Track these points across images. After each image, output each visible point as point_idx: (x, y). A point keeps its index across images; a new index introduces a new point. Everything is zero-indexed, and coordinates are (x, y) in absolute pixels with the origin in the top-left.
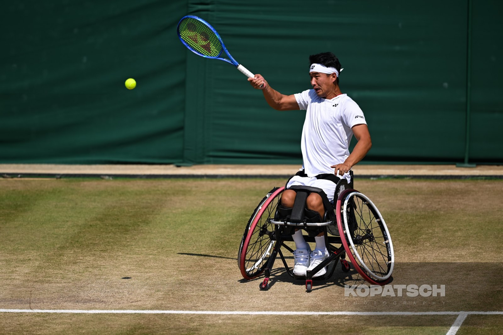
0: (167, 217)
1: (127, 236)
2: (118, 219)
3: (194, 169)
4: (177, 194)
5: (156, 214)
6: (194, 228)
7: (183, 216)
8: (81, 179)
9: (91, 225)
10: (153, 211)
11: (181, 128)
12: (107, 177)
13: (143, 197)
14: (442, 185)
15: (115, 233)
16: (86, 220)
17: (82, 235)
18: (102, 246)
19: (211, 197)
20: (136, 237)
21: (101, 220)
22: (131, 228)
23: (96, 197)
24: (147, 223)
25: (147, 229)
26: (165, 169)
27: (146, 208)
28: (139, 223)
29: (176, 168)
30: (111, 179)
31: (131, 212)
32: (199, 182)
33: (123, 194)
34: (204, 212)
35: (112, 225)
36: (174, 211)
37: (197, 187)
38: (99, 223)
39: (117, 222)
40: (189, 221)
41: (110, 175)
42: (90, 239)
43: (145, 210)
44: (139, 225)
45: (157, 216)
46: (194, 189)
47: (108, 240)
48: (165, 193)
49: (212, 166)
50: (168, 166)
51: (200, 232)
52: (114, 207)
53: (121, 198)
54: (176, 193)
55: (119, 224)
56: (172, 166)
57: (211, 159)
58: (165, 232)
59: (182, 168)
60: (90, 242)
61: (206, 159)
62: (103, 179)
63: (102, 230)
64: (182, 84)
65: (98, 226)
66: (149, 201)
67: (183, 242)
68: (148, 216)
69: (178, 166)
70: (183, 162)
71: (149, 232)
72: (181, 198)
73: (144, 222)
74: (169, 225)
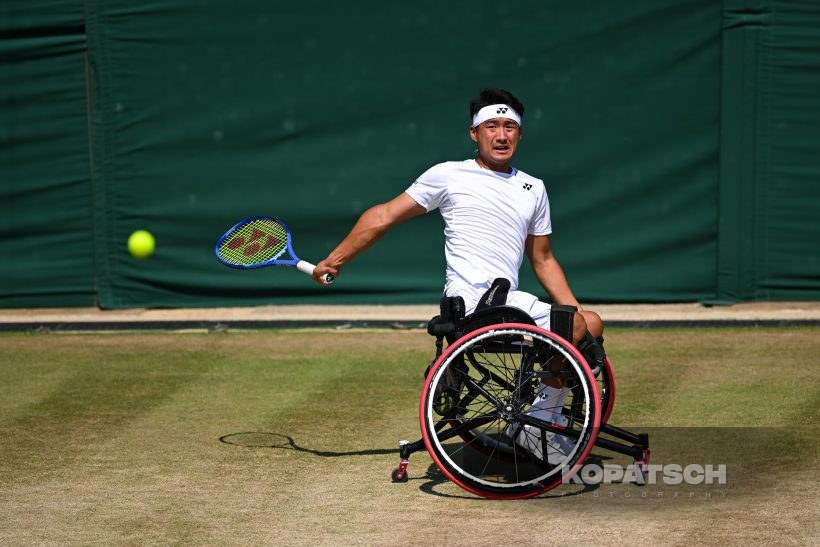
0: (691, 397)
3: (737, 310)
4: (707, 355)
5: (670, 392)
7: (717, 395)
10: (663, 387)
11: (713, 237)
13: (645, 361)
19: (769, 360)
24: (654, 408)
25: (653, 418)
26: (683, 310)
27: (651, 382)
28: (639, 409)
29: (703, 309)
31: (625, 388)
32: (746, 334)
34: (755, 387)
36: (702, 387)
37: (742, 343)
40: (729, 405)
43: (650, 385)
45: (671, 395)
46: (737, 346)
48: (685, 355)
49: (769, 304)
50: (689, 306)
54: (705, 354)
56: (696, 305)
57: (767, 292)
59: (715, 308)
61: (758, 292)
64: (713, 160)
66: (657, 369)
68: (655, 395)
69: (708, 306)
70: (717, 298)
72: (714, 362)
73: (647, 406)
74: (694, 411)
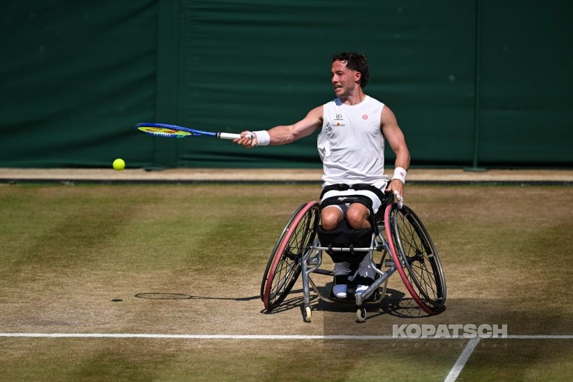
0: (138, 228)
1: (92, 250)
2: (81, 231)
3: (166, 173)
4: (148, 202)
5: (125, 225)
6: (168, 241)
7: (155, 227)
8: (38, 185)
9: (51, 238)
10: (121, 222)
12: (68, 183)
13: (109, 205)
14: (448, 192)
15: (78, 246)
16: (45, 231)
17: (40, 248)
18: (64, 261)
19: (187, 205)
20: (102, 251)
21: (62, 231)
22: (96, 240)
23: (56, 206)
24: (115, 235)
25: (114, 241)
26: (133, 174)
27: (113, 218)
28: (105, 235)
29: (145, 172)
30: (72, 184)
31: (96, 222)
32: (172, 188)
33: (86, 201)
34: (179, 222)
35: (75, 237)
36: (145, 222)
37: (170, 194)
38: (59, 234)
39: (81, 233)
40: (163, 233)
41: (71, 181)
42: (50, 253)
43: (113, 220)
44: (105, 237)
45: (126, 227)
46: (167, 196)
47: (70, 254)
48: (134, 201)
49: (186, 170)
50: (136, 171)
51: (175, 244)
52: (76, 217)
53: (85, 206)
54: (147, 200)
55: (83, 235)
56: (140, 170)
57: (186, 162)
58: (135, 245)
59: (153, 172)
60: (50, 256)
61: (180, 162)
62: (63, 184)
63: (63, 243)
64: (153, 77)
65: (59, 238)
66: (116, 210)
67: (155, 257)
68: (115, 227)
69: (148, 170)
70: (154, 166)
71: (116, 245)
72: (152, 206)
73: (110, 233)
74: (140, 237)
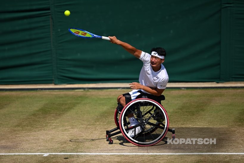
0: (213, 108)
1: (194, 117)
2: (189, 109)
3: (225, 84)
4: (218, 96)
5: (208, 106)
6: (226, 113)
7: (220, 107)
8: (171, 89)
9: (176, 112)
10: (206, 105)
11: (219, 64)
12: (183, 89)
15: (187, 116)
16: (174, 109)
17: (172, 117)
18: (182, 122)
20: (198, 117)
21: (181, 109)
22: (195, 113)
23: (178, 98)
24: (203, 111)
25: (203, 113)
26: (211, 84)
27: (203, 103)
28: (199, 111)
29: (216, 84)
30: (185, 89)
32: (228, 90)
33: (191, 96)
35: (186, 112)
36: (216, 105)
38: (180, 110)
39: (189, 110)
41: (184, 88)
42: (176, 119)
44: (199, 112)
45: (208, 107)
47: (184, 119)
48: (212, 96)
49: (234, 82)
50: (212, 83)
51: (229, 114)
52: (187, 103)
53: (191, 98)
54: (217, 96)
55: (190, 111)
56: (214, 83)
57: (233, 79)
58: (212, 115)
59: (219, 83)
60: (176, 120)
61: (231, 79)
62: (181, 89)
63: (181, 114)
65: (179, 112)
67: (221, 120)
68: (203, 107)
69: (218, 83)
70: (220, 81)
71: (204, 115)
72: (219, 98)
73: (202, 110)
74: (214, 111)
